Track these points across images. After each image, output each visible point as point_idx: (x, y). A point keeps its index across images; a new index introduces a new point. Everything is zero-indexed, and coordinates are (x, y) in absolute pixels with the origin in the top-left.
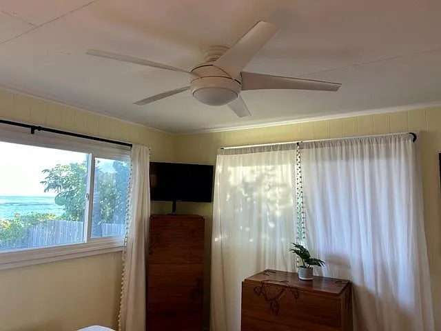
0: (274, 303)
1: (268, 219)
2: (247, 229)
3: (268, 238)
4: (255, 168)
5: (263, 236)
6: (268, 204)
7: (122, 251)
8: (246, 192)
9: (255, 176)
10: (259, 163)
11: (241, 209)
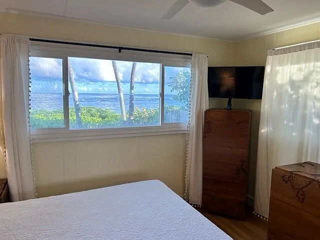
0: (301, 192)
1: (313, 116)
2: (291, 124)
3: (311, 132)
4: (303, 65)
5: (307, 131)
6: (315, 101)
7: (186, 134)
8: (292, 90)
9: (303, 73)
10: (307, 60)
11: (287, 106)
